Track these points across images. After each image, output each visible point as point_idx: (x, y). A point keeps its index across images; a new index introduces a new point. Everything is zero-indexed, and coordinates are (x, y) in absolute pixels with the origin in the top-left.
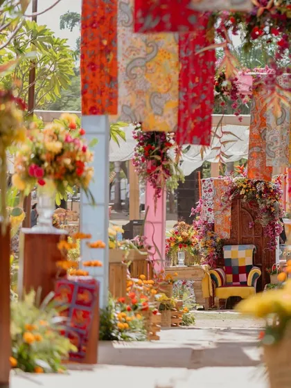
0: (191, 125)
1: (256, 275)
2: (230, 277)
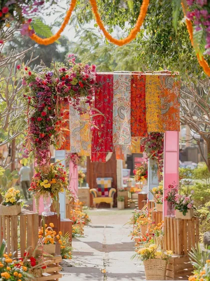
0: (98, 154)
1: (113, 192)
2: (100, 193)
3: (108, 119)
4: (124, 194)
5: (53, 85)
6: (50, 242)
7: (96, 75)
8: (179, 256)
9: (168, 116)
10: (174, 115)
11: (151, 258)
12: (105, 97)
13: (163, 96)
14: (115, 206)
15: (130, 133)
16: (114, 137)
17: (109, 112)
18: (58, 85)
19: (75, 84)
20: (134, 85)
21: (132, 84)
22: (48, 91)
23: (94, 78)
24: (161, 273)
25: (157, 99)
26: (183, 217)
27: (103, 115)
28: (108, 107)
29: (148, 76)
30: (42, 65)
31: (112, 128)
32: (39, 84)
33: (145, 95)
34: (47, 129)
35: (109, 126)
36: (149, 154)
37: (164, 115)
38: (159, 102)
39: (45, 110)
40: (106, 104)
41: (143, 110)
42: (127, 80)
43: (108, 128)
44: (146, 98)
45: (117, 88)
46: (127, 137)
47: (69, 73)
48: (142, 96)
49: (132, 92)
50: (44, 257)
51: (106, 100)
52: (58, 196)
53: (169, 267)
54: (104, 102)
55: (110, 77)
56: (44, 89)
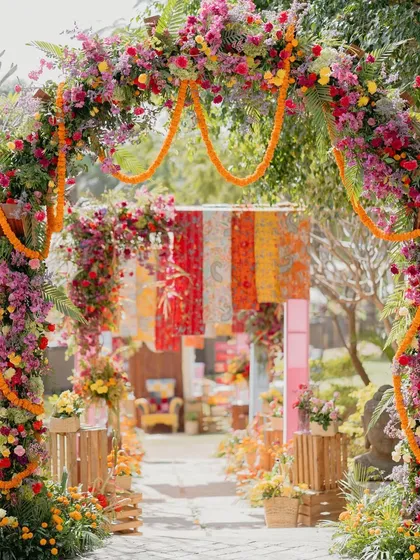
2: (154, 407)
3: (195, 282)
4: (196, 407)
5: (107, 229)
6: (124, 473)
7: (176, 212)
8: (318, 493)
9: (290, 276)
10: (300, 274)
11: (275, 496)
12: (189, 246)
13: (283, 244)
14: (181, 429)
15: (231, 304)
16: (205, 311)
17: (196, 270)
18: (116, 229)
19: (143, 226)
20: (236, 228)
21: (233, 226)
22: (99, 238)
23: (173, 216)
24: (290, 518)
25: (273, 249)
26: (324, 433)
27: (187, 275)
28: (195, 262)
29: (259, 212)
30: (90, 196)
31: (201, 297)
32: (85, 227)
33: (253, 243)
34: (97, 299)
35: (198, 293)
36: (252, 336)
37: (285, 274)
38: (277, 254)
39: (95, 269)
40: (192, 259)
41: (251, 267)
42: (226, 219)
43: (195, 297)
44: (256, 247)
45: (209, 232)
46: (226, 311)
47: (132, 209)
48: (249, 244)
49: (233, 239)
50: (117, 494)
51: (192, 252)
52: (118, 406)
53: (303, 509)
54: (189, 256)
55: (197, 214)
56: (92, 235)
